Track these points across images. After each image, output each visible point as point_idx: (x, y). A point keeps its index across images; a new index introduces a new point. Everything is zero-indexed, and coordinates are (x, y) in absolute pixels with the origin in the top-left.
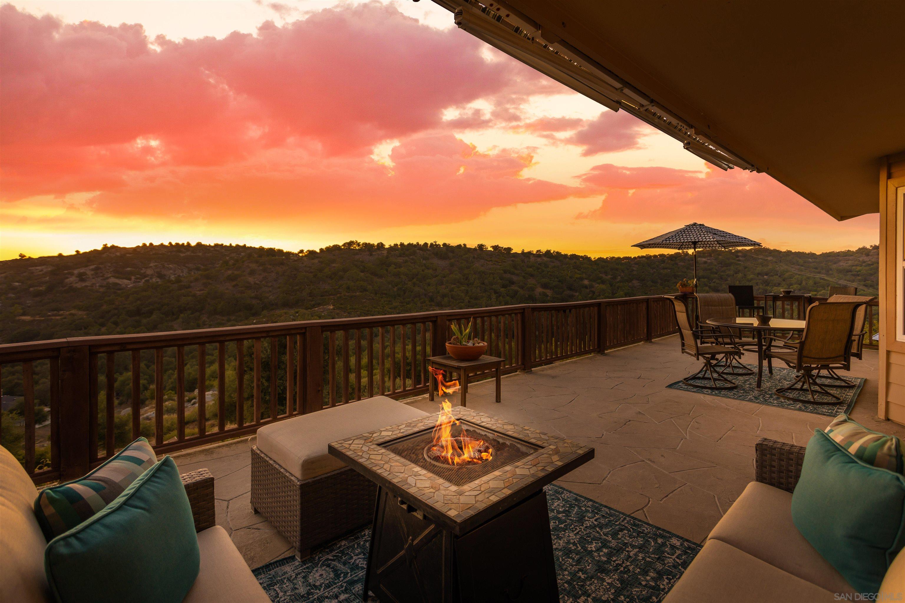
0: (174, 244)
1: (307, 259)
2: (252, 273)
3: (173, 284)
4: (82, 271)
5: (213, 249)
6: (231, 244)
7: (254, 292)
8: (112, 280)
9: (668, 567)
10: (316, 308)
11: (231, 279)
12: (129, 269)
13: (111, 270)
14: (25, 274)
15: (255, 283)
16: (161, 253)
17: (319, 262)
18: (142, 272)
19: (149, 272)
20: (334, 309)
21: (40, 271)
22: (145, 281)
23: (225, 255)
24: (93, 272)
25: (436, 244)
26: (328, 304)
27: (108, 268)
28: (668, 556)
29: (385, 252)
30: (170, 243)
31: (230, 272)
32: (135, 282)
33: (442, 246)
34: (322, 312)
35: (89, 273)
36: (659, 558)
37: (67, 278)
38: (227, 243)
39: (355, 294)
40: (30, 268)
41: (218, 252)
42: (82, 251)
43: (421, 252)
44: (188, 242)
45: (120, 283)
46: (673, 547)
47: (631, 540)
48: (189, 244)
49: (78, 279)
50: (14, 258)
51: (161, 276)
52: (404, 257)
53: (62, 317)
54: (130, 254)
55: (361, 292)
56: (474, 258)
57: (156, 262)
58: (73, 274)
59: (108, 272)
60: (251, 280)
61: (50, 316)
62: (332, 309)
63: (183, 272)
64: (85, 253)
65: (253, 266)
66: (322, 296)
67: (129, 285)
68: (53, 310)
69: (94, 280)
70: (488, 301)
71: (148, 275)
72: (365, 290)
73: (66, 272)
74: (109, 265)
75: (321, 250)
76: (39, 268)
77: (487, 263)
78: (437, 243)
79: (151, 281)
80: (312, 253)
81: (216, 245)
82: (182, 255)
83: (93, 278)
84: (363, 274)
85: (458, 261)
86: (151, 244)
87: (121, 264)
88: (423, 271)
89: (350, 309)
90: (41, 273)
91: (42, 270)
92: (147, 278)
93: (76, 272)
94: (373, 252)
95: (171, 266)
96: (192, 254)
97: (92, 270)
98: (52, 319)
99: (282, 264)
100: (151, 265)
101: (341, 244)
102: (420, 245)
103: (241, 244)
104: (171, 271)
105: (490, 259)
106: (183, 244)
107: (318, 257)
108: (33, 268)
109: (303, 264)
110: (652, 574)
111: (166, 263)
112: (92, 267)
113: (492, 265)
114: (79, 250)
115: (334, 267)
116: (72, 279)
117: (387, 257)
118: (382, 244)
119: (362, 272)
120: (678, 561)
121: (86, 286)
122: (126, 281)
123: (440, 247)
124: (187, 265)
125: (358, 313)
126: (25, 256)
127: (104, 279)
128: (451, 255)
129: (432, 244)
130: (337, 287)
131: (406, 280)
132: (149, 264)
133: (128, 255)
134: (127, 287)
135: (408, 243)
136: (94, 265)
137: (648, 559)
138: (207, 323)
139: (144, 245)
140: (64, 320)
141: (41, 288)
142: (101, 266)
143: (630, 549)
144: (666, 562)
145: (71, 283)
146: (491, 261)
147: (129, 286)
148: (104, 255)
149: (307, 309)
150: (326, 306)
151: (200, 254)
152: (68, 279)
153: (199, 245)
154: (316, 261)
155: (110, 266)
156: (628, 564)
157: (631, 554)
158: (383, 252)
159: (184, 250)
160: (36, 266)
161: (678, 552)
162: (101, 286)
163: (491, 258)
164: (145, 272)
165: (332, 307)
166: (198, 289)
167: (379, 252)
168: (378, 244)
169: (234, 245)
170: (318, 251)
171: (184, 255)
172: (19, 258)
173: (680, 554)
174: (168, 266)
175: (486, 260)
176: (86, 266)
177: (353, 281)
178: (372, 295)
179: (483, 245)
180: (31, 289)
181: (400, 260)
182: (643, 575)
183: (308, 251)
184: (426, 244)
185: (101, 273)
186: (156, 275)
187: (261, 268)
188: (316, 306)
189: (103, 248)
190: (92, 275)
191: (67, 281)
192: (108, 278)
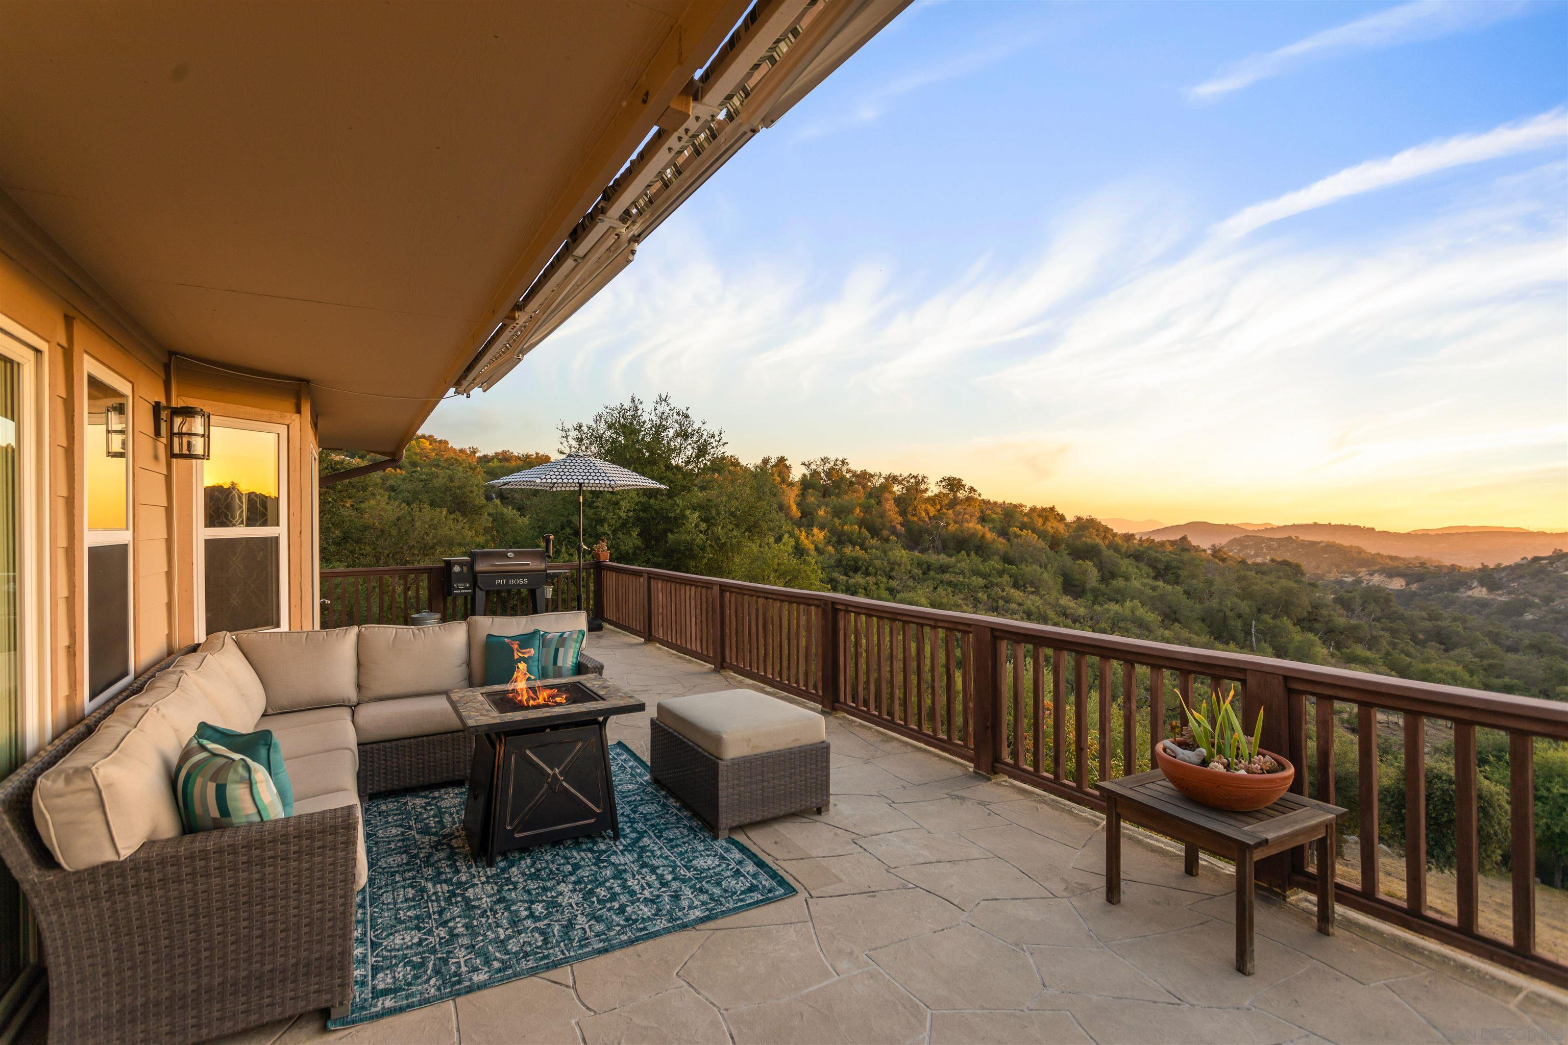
9: (455, 948)
28: (469, 957)
36: (473, 946)
46: (475, 969)
47: (522, 941)
110: (461, 930)
120: (454, 960)
137: (481, 938)
143: (509, 932)
144: (463, 949)
156: (490, 921)
157: (501, 931)
161: (464, 969)
173: (460, 967)
182: (466, 923)
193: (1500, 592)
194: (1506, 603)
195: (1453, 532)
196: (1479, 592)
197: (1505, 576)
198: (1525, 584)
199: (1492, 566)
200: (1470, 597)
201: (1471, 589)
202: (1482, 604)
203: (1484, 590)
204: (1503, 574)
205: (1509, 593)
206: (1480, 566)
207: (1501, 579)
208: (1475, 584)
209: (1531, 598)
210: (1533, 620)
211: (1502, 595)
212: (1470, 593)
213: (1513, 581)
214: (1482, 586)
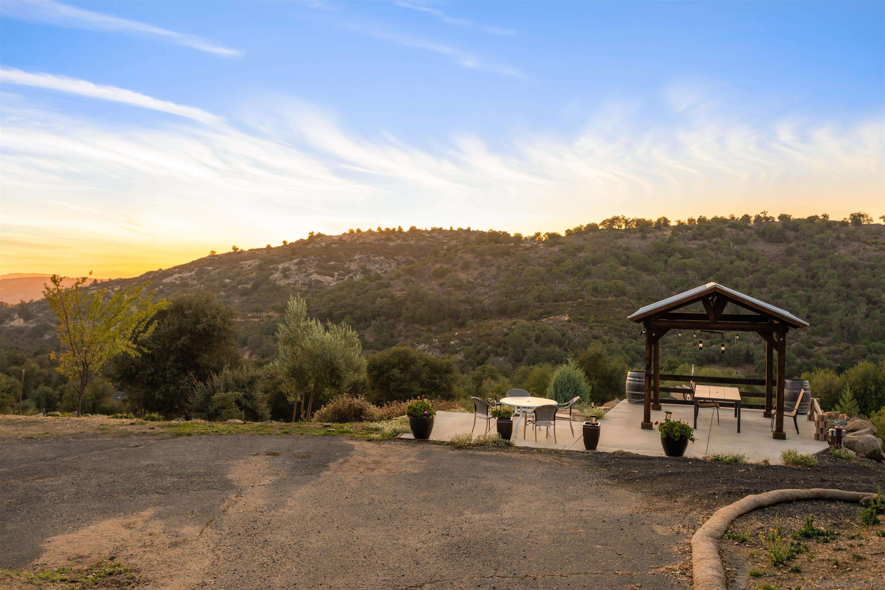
0: (383, 229)
1: (543, 245)
2: (466, 267)
3: (372, 281)
4: (286, 266)
5: (428, 235)
6: (451, 228)
7: (465, 294)
8: (315, 277)
10: (544, 318)
11: (439, 274)
12: (332, 263)
13: (315, 264)
14: (236, 269)
15: (468, 282)
16: (368, 241)
17: (560, 250)
18: (346, 266)
19: (353, 266)
20: (569, 321)
21: (249, 266)
22: (349, 277)
23: (443, 243)
24: (296, 267)
25: (765, 218)
26: (563, 313)
27: (311, 261)
29: (668, 233)
30: (379, 229)
31: (438, 266)
32: (338, 279)
33: (777, 220)
34: (552, 324)
35: (293, 268)
37: (272, 274)
38: (446, 227)
39: (605, 299)
40: (241, 263)
41: (434, 239)
42: (289, 242)
43: (734, 231)
44: (399, 227)
45: (323, 280)
48: (400, 229)
49: (282, 275)
50: (228, 252)
51: (365, 271)
52: (701, 240)
53: (260, 319)
54: (335, 244)
55: (615, 296)
56: (838, 238)
57: (361, 254)
58: (277, 269)
59: (311, 267)
60: (463, 276)
61: (249, 317)
62: (566, 321)
63: (390, 267)
64: (292, 244)
65: (469, 257)
66: (555, 301)
67: (332, 283)
68: (253, 311)
69: (297, 276)
70: (847, 316)
71: (352, 270)
72: (623, 293)
73: (272, 266)
74: (313, 258)
75: (568, 232)
76: (248, 262)
77: (864, 249)
78: (768, 215)
79: (355, 278)
80: (553, 237)
81: (434, 230)
82: (391, 244)
83: (297, 274)
84: (624, 268)
85: (804, 245)
86: (359, 231)
87: (324, 256)
88: (732, 263)
89: (594, 322)
90: (249, 268)
91: (250, 265)
92: (351, 275)
93: (280, 267)
94: (649, 233)
95: (377, 258)
96: (403, 243)
97: (296, 264)
98: (251, 321)
99: (507, 254)
100: (356, 257)
101: (598, 222)
102: (737, 220)
103: (465, 228)
104: (377, 266)
105: (873, 241)
106: (394, 229)
107: (559, 244)
108: (243, 262)
109: (536, 253)
111: (372, 255)
112: (296, 261)
113: (875, 251)
114: (287, 241)
115: (581, 257)
116: (277, 275)
117: (671, 240)
118: (666, 220)
119: (625, 264)
121: (289, 284)
122: (329, 279)
123: (773, 221)
124: (396, 257)
125: (605, 328)
126: (237, 249)
127: (307, 276)
128: (791, 234)
129: (758, 218)
130: (579, 288)
131: (695, 277)
132: (354, 256)
133: (333, 245)
134: (329, 285)
135: (714, 216)
136: (298, 258)
138: (403, 333)
139: (352, 232)
140: (261, 323)
141: (248, 286)
142: (304, 259)
145: (275, 281)
146: (875, 243)
147: (331, 285)
148: (309, 247)
149: (531, 319)
150: (558, 317)
151: (413, 242)
152: (273, 276)
153: (413, 230)
154: (556, 249)
155: (313, 260)
158: (665, 233)
159: (394, 238)
160: (246, 260)
162: (303, 284)
163: (876, 238)
164: (349, 267)
165: (567, 318)
166: (399, 289)
167: (659, 233)
168: (659, 221)
169: (455, 228)
170: (563, 234)
171: (394, 243)
172: (232, 251)
174: (373, 259)
175: (865, 242)
176: (291, 260)
177: (605, 278)
178: (632, 301)
179: (862, 216)
180: (240, 287)
181: (693, 245)
183: (547, 234)
184: (746, 218)
185: (305, 268)
186: (361, 270)
187: (478, 260)
188: (544, 316)
189: (309, 237)
190: (296, 270)
191: (272, 277)
192: (310, 274)
193: (31, 321)
194: (34, 329)
195: (11, 278)
196: (18, 322)
197: (35, 309)
198: (47, 314)
199: (27, 302)
200: (12, 326)
201: (13, 320)
202: (20, 331)
203: (22, 320)
204: (34, 308)
205: (37, 321)
206: (19, 302)
207: (32, 311)
208: (16, 316)
209: (49, 324)
210: (49, 339)
211: (33, 323)
212: (12, 323)
213: (40, 312)
214: (20, 317)
